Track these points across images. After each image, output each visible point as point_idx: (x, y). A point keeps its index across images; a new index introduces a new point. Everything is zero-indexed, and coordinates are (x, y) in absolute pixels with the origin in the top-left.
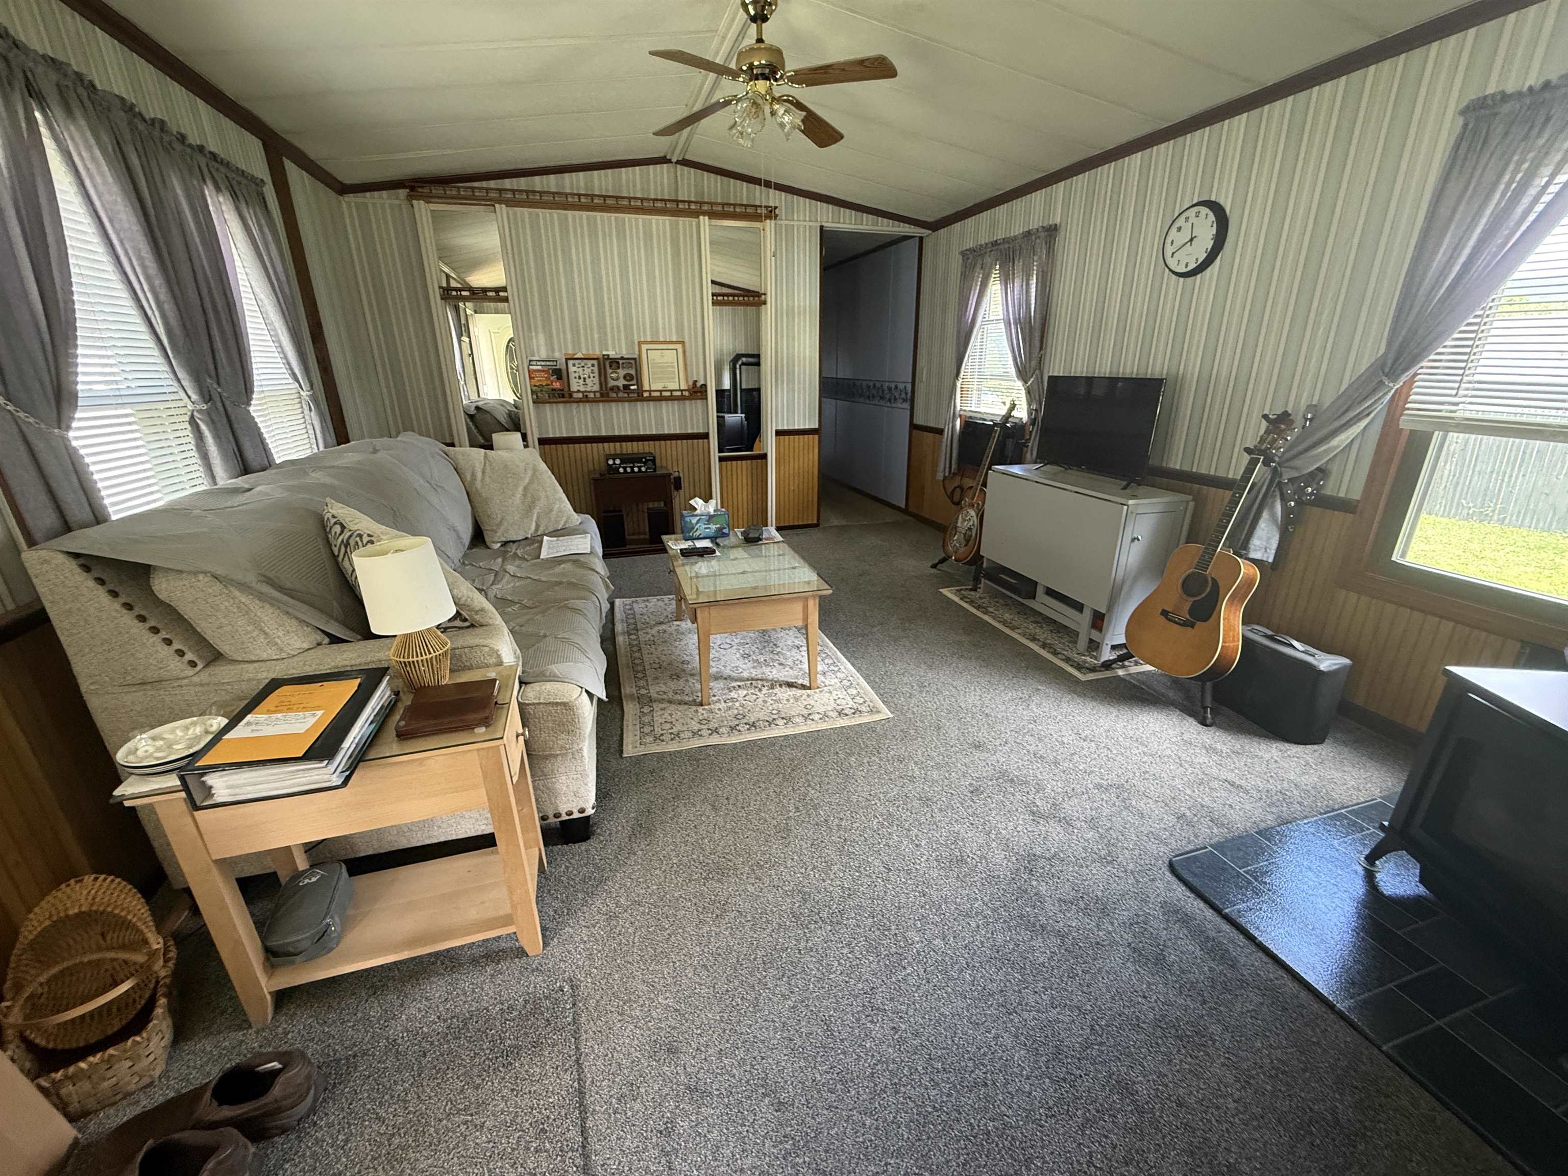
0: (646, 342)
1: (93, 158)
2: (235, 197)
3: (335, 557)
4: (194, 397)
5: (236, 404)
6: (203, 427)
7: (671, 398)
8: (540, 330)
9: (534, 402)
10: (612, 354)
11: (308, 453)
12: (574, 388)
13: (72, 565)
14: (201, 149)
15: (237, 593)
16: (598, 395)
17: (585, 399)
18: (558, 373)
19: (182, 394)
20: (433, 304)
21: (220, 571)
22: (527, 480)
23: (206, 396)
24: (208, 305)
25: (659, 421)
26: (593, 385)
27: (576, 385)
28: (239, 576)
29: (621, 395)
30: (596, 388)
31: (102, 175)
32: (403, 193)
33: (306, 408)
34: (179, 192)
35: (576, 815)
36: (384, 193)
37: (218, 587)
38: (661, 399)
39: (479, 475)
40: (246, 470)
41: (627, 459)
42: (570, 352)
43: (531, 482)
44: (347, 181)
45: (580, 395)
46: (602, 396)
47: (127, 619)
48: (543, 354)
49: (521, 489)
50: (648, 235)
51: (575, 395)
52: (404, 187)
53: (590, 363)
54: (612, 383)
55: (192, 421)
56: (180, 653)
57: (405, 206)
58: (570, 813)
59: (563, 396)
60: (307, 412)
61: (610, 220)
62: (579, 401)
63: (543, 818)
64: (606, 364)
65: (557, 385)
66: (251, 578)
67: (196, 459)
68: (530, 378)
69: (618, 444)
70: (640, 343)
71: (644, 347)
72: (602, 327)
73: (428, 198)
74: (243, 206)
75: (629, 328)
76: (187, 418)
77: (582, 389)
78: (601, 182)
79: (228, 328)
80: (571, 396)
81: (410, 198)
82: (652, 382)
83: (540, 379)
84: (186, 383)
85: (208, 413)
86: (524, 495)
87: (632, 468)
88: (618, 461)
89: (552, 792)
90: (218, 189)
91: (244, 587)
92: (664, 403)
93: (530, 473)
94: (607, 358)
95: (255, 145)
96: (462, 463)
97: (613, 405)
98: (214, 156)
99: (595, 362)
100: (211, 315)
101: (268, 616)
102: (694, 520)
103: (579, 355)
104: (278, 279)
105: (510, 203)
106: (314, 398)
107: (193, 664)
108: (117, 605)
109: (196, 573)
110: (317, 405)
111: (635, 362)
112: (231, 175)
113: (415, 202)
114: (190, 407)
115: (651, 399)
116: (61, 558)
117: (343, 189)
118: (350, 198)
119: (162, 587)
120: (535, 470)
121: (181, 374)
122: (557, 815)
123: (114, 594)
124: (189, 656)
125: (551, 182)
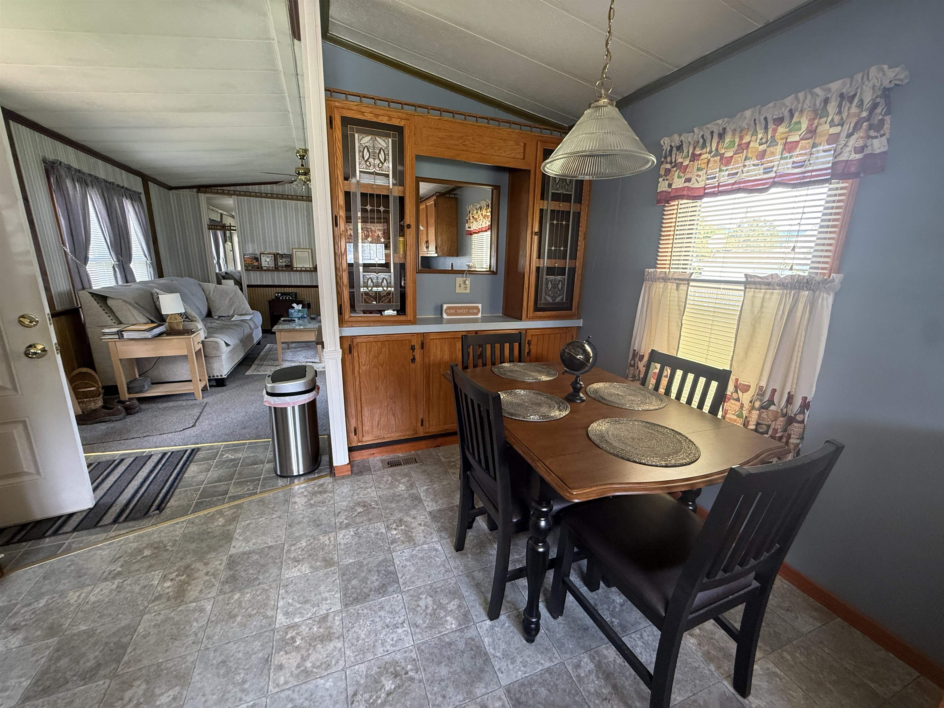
0: (296, 249)
1: (97, 198)
2: (132, 200)
3: (154, 302)
4: (115, 260)
5: (126, 263)
6: (117, 269)
7: (308, 271)
8: (250, 242)
9: (246, 270)
10: (280, 252)
11: (148, 280)
12: (263, 265)
13: (90, 295)
14: (123, 187)
15: (128, 305)
16: (274, 268)
17: (268, 270)
18: (257, 259)
19: (112, 259)
20: (204, 231)
21: (125, 299)
22: (232, 296)
23: (118, 260)
24: (121, 234)
25: (301, 280)
26: (272, 265)
27: (264, 264)
28: (129, 300)
29: (283, 268)
30: (274, 266)
31: (99, 201)
32: (195, 190)
33: (148, 266)
34: (116, 202)
35: (219, 377)
36: (188, 190)
37: (124, 303)
38: (301, 271)
39: (212, 292)
40: (127, 282)
41: (283, 294)
42: (263, 251)
43: (233, 296)
44: (173, 185)
45: (266, 268)
46: (275, 268)
47: (101, 309)
48: (251, 252)
49: (228, 299)
50: (296, 209)
51: (264, 268)
52: (195, 188)
53: (271, 255)
54: (280, 264)
55: (114, 267)
56: (112, 320)
57: (195, 194)
58: (217, 376)
59: (258, 268)
60: (149, 268)
61: (280, 202)
62: (265, 270)
63: (209, 377)
64: (276, 256)
65: (256, 264)
66: (133, 302)
67: (113, 278)
68: (245, 261)
69: (282, 289)
70: (292, 249)
71: (294, 250)
72: (276, 242)
73: (205, 192)
74: (134, 202)
75: (288, 243)
76: (112, 266)
77: (267, 266)
78: (276, 189)
79: (126, 240)
80: (262, 268)
81: (198, 192)
82: (297, 264)
83: (249, 261)
84: (113, 256)
85: (118, 265)
86: (230, 301)
87: (286, 298)
88: (280, 295)
89: (212, 369)
90: (127, 198)
91: (130, 304)
92: (303, 273)
93: (233, 293)
94: (278, 254)
95: (139, 180)
96: (205, 288)
97: (281, 273)
98: (126, 189)
99: (273, 256)
100: (121, 236)
101: (135, 312)
102: (293, 311)
103: (266, 252)
104: (143, 225)
105: (237, 195)
106: (152, 263)
107: (115, 323)
108: (98, 305)
109: (119, 299)
110: (153, 266)
111: (290, 256)
112: (131, 193)
113: (200, 194)
114: (113, 263)
115: (297, 271)
116: (88, 293)
117: (171, 188)
118: (174, 191)
119: (109, 302)
120: (236, 293)
121: (112, 253)
122: (214, 376)
123: (98, 303)
124: (114, 321)
125: (256, 188)
